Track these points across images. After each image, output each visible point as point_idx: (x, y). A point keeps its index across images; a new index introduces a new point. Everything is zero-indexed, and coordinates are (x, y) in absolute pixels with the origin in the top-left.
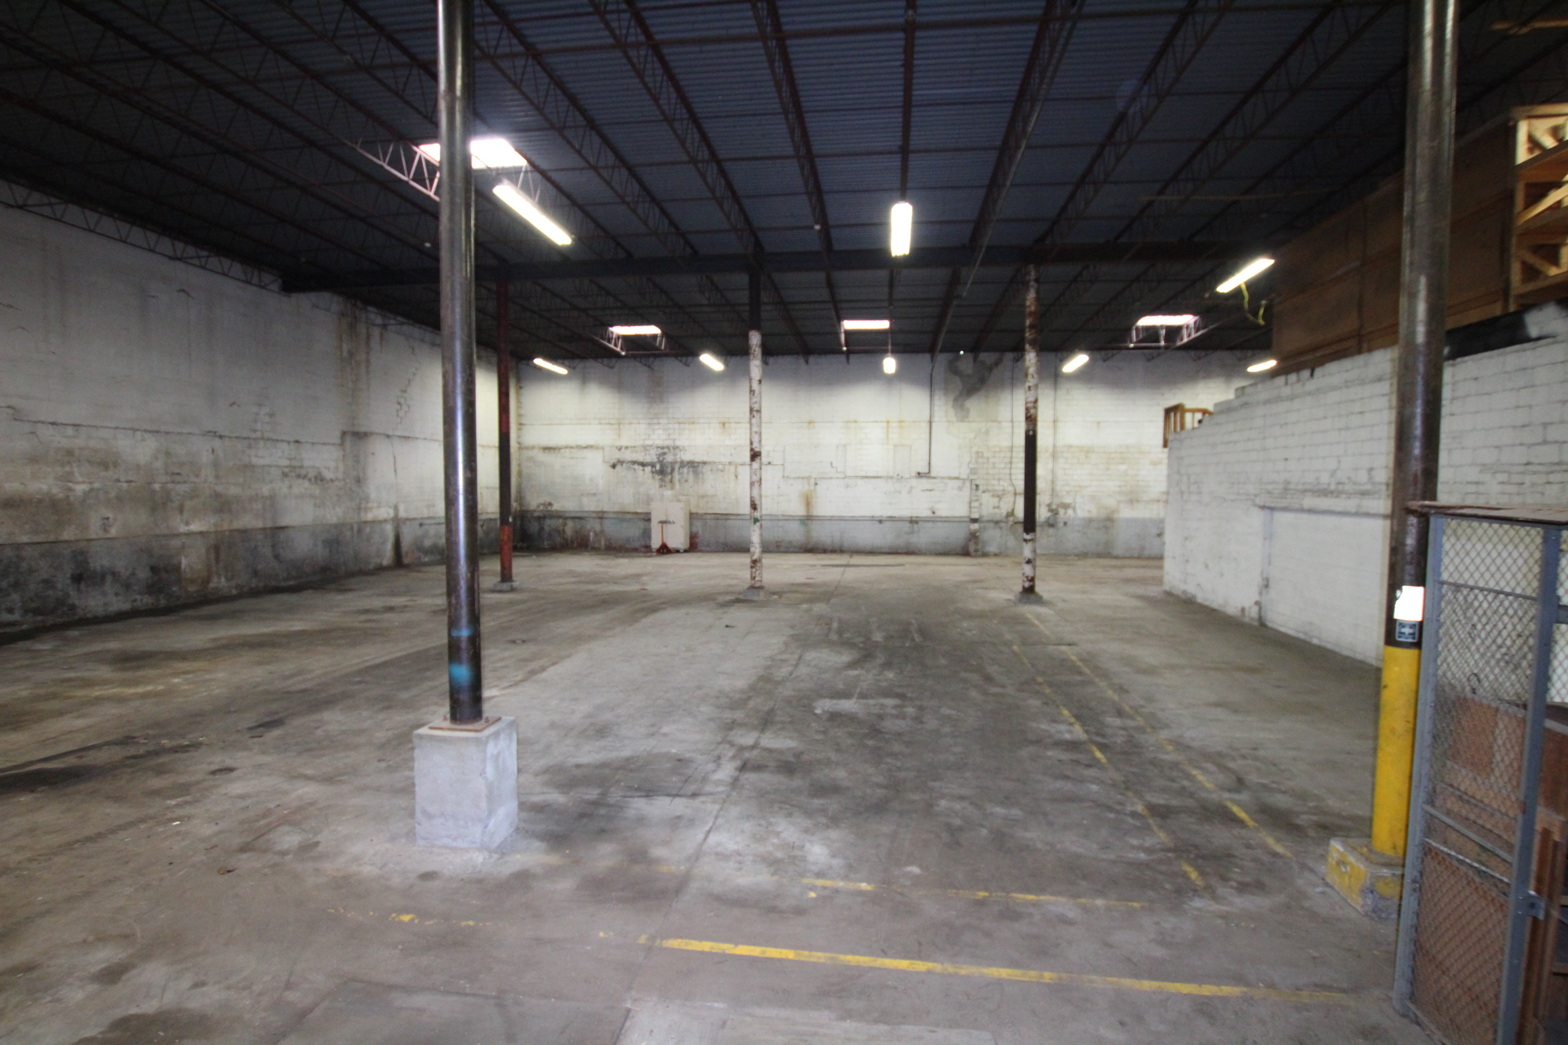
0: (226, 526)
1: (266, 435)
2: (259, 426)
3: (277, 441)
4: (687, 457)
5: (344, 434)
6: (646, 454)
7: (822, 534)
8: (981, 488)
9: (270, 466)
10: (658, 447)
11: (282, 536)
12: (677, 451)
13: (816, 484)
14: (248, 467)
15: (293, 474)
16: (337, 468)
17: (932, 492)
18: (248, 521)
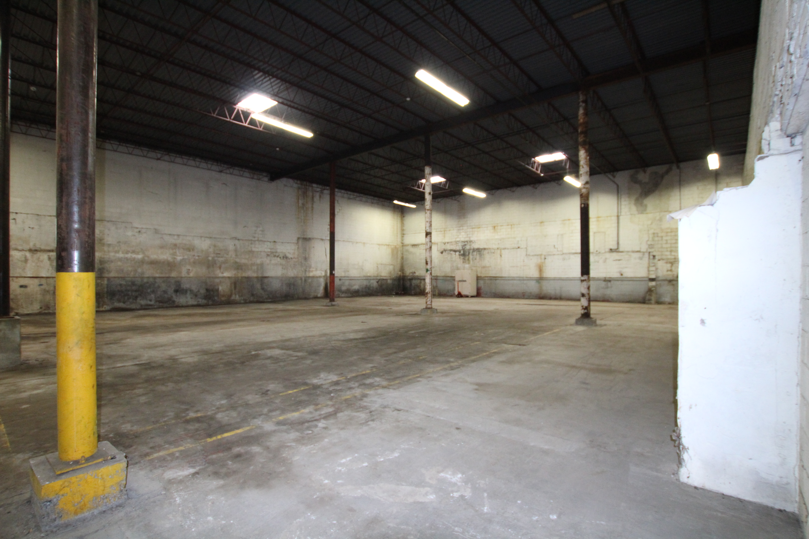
0: (239, 275)
1: (260, 239)
2: (257, 235)
3: (265, 241)
4: (476, 246)
5: (298, 238)
6: (457, 246)
7: (549, 288)
8: (657, 257)
9: (261, 252)
10: (462, 242)
11: (266, 281)
12: (471, 243)
13: (545, 259)
14: (251, 252)
15: (272, 255)
16: (294, 253)
17: (621, 262)
18: (250, 274)
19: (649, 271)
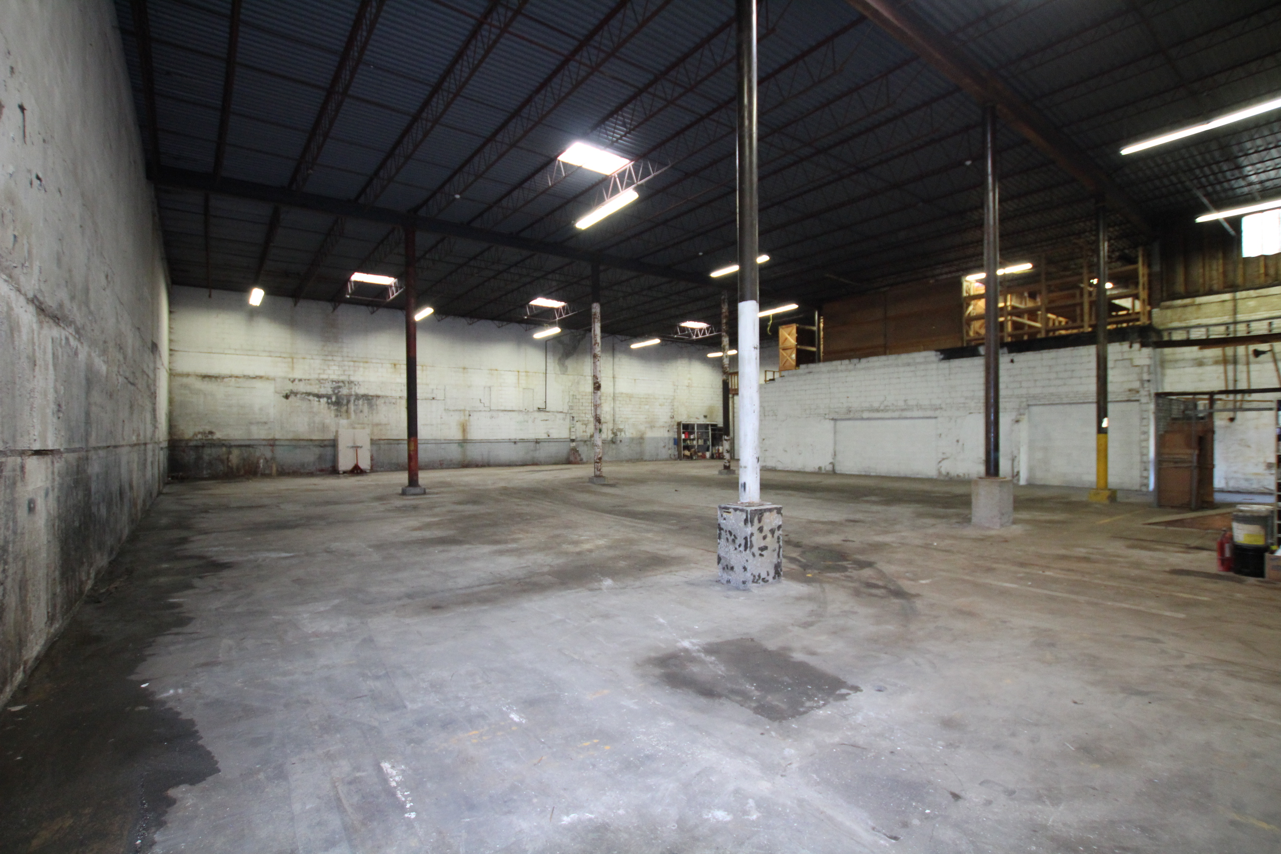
4: (361, 391)
6: (321, 388)
7: (475, 453)
8: (576, 419)
10: (332, 382)
12: (352, 386)
13: (470, 415)
17: (547, 422)
19: (570, 431)
